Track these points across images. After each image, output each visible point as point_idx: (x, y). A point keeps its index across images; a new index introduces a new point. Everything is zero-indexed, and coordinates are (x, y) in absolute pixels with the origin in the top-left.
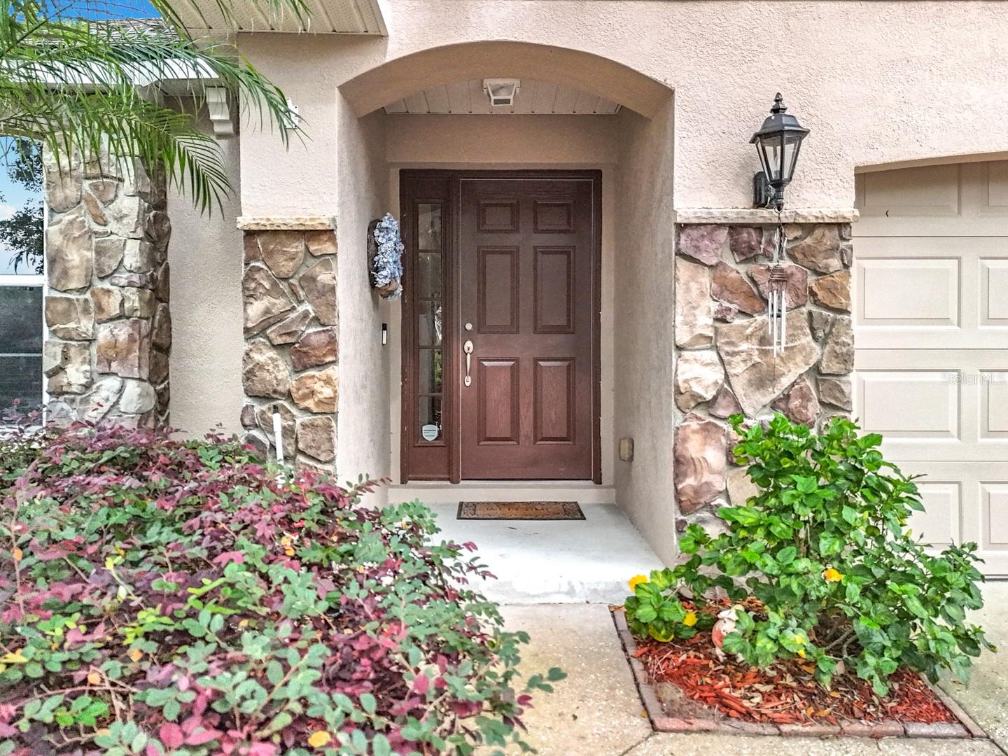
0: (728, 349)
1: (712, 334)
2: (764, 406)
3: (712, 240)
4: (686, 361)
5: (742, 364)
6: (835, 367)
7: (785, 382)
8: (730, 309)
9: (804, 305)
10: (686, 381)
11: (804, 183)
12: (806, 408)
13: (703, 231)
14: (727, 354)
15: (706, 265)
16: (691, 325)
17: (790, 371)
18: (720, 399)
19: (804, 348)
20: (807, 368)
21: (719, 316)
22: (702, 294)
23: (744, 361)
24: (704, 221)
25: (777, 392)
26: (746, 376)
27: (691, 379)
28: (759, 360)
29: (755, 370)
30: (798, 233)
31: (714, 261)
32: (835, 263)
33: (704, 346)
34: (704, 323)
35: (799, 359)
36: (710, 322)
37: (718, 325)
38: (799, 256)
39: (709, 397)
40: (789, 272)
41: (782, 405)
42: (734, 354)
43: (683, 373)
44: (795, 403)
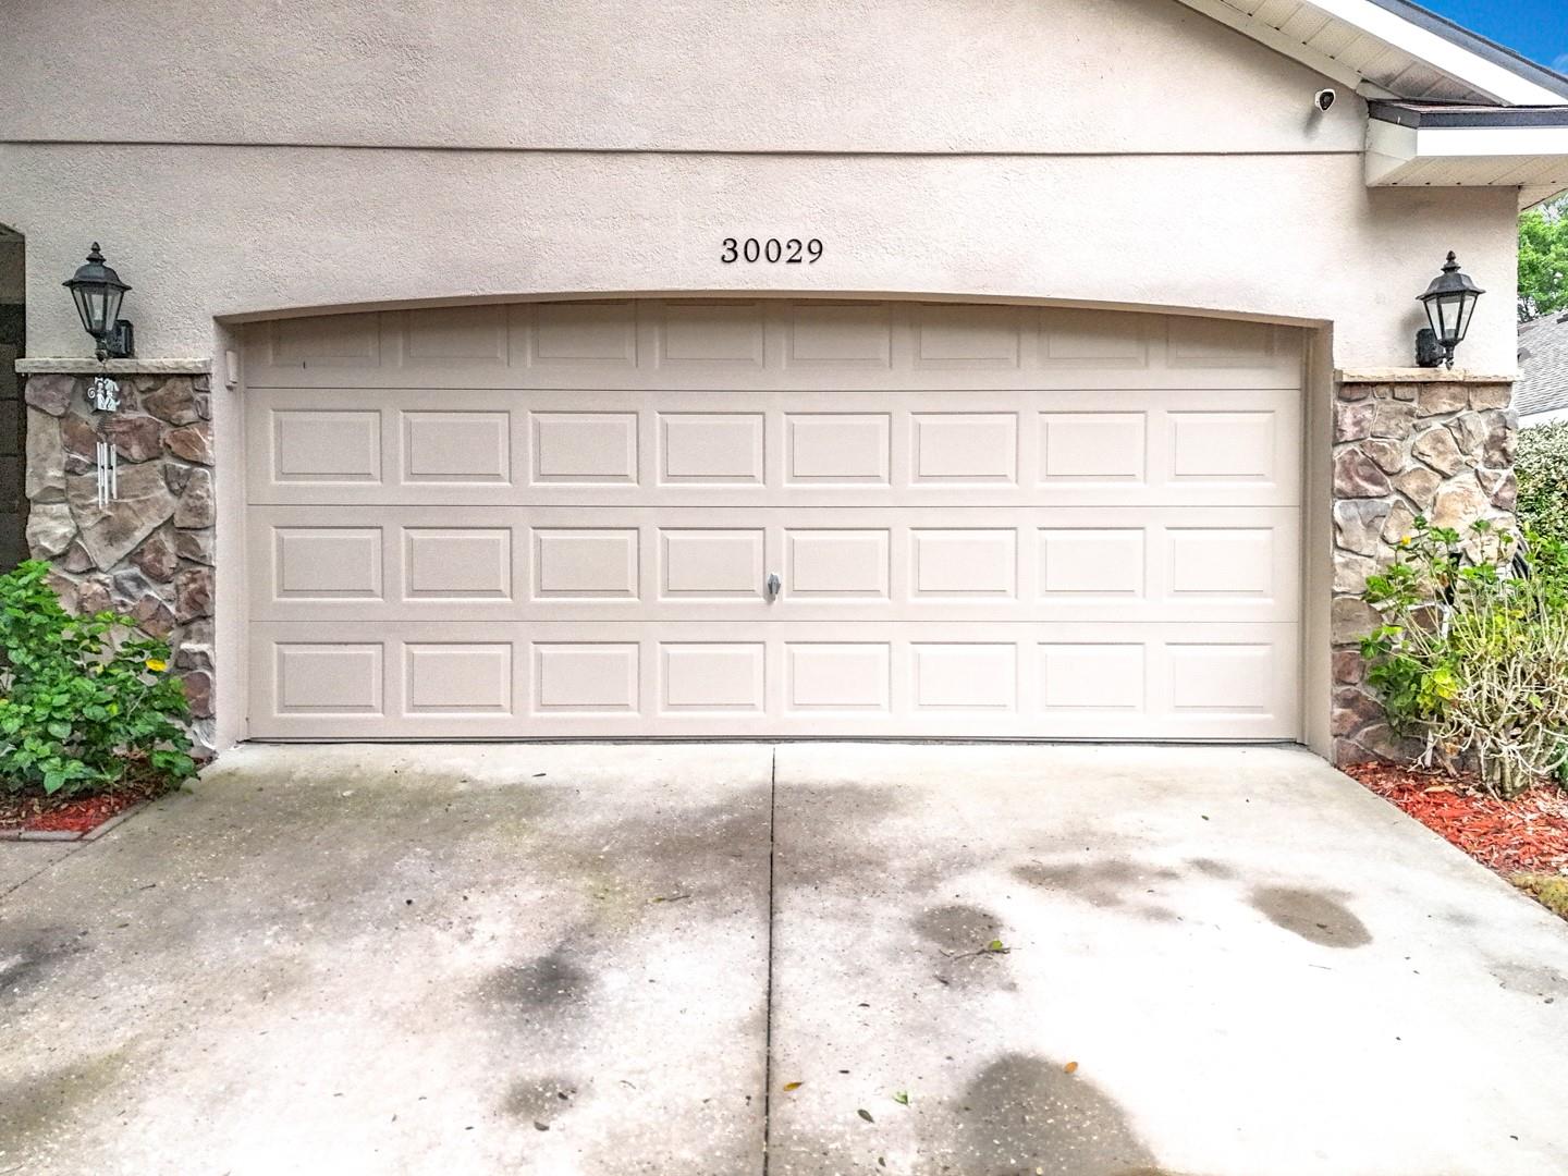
0: (79, 502)
1: (62, 487)
2: (121, 561)
3: (57, 390)
4: (36, 514)
5: (92, 518)
6: (190, 521)
7: (139, 535)
8: (79, 461)
9: (158, 458)
10: (34, 535)
11: (160, 332)
12: (160, 562)
13: (46, 380)
14: (77, 506)
15: (53, 416)
16: (41, 477)
17: (143, 524)
18: (71, 554)
19: (157, 500)
20: (161, 522)
21: (68, 468)
22: (52, 446)
23: (94, 514)
24: (43, 371)
25: (129, 546)
26: (99, 528)
27: (40, 533)
28: (110, 513)
29: (106, 523)
30: (150, 384)
31: (61, 411)
32: (189, 415)
33: (58, 499)
34: (53, 473)
35: (152, 512)
36: (60, 474)
37: (70, 477)
38: (153, 408)
39: (57, 550)
40: (138, 423)
41: (137, 559)
42: (84, 507)
43: (32, 526)
44: (149, 557)
